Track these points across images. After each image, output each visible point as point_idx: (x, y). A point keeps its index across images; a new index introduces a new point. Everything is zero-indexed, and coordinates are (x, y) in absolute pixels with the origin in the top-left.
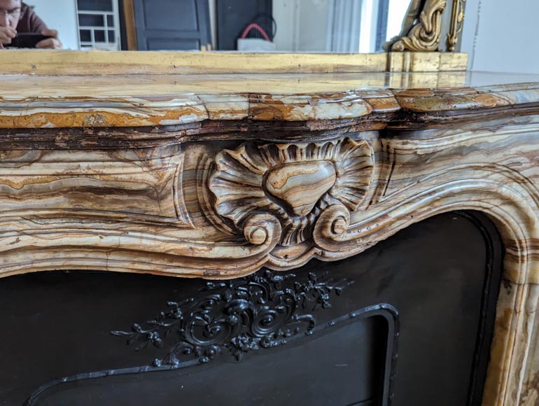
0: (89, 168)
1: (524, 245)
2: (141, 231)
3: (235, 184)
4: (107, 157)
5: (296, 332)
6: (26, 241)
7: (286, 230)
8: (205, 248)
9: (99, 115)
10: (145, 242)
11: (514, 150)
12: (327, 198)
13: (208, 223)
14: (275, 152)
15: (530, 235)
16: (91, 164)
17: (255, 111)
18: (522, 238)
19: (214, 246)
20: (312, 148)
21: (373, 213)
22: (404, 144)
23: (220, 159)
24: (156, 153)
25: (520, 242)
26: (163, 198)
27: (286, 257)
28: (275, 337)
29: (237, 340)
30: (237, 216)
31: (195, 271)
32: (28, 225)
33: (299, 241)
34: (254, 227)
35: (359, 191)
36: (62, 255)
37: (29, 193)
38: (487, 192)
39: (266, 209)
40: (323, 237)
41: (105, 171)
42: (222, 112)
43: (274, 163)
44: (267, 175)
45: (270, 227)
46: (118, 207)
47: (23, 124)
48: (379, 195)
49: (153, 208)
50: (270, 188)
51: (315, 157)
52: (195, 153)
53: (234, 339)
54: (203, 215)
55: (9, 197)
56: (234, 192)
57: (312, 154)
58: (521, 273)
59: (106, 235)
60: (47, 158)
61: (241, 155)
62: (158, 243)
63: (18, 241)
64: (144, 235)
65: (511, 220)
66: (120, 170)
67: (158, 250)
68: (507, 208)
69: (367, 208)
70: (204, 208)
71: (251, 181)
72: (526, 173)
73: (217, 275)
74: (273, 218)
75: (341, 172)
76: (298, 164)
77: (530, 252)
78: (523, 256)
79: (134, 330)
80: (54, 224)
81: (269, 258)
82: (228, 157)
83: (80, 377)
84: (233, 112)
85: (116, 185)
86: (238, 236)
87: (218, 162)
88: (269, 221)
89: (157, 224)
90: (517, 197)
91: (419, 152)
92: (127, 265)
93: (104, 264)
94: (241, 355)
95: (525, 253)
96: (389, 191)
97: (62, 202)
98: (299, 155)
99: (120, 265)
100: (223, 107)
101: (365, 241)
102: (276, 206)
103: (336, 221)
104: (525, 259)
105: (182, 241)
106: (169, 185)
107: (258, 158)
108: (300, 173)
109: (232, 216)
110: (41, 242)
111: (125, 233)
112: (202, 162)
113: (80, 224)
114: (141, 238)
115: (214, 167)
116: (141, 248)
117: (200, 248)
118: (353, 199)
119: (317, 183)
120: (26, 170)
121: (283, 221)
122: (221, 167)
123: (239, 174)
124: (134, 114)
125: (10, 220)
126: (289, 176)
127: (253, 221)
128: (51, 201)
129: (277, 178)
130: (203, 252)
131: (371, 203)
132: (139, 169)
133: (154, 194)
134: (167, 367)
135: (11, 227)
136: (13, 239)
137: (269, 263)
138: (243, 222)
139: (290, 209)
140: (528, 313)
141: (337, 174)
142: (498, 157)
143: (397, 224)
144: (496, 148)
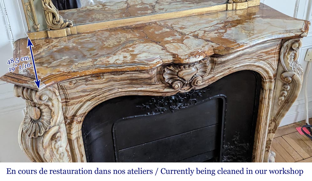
0: (135, 75)
1: (266, 78)
2: (146, 86)
3: (169, 74)
4: (139, 72)
5: (191, 104)
6: (120, 90)
7: (184, 84)
8: (162, 89)
9: (138, 67)
10: (147, 89)
11: (259, 52)
12: (195, 76)
13: (163, 83)
14: (180, 68)
15: (268, 75)
16: (135, 74)
17: (174, 60)
18: (265, 76)
19: (164, 89)
21: (210, 76)
22: (217, 59)
23: (165, 69)
24: (151, 70)
25: (265, 77)
26: (152, 79)
27: (184, 90)
28: (184, 106)
29: (172, 107)
32: (120, 87)
33: (188, 86)
34: (175, 85)
35: (205, 72)
36: (127, 92)
37: (121, 80)
38: (250, 65)
39: (178, 80)
40: (194, 85)
41: (139, 76)
42: (166, 61)
43: (180, 70)
44: (178, 72)
45: (179, 85)
46: (141, 82)
47: (123, 70)
48: (212, 71)
49: (149, 81)
50: (179, 75)
51: (191, 68)
52: (159, 68)
53: (171, 107)
54: (162, 81)
55: (117, 81)
56: (170, 76)
57: (190, 67)
58: (266, 86)
59: (138, 88)
60: (125, 73)
61: (171, 68)
62: (150, 89)
63: (118, 90)
64: (147, 87)
65: (261, 71)
66: (142, 75)
67: (150, 91)
68: (258, 68)
69: (208, 75)
70: (162, 80)
71: (174, 74)
72: (265, 58)
73: (166, 95)
74: (180, 82)
76: (186, 70)
77: (269, 80)
78: (266, 82)
79: (142, 105)
80: (126, 86)
81: (180, 90)
82: (168, 69)
83: (127, 118)
84: (169, 61)
85: (140, 78)
86: (171, 86)
87: (165, 70)
88: (179, 83)
89: (150, 84)
90: (262, 65)
91: (222, 61)
92: (143, 94)
93: (137, 94)
94: (173, 111)
95: (267, 81)
96: (214, 70)
97: (128, 81)
98: (186, 68)
101: (208, 84)
102: (181, 79)
103: (197, 81)
104: (267, 82)
105: (156, 88)
106: (153, 76)
107: (175, 68)
108: (187, 72)
109: (169, 82)
110: (123, 90)
111: (142, 87)
112: (161, 70)
113: (132, 85)
114: (146, 88)
116: (146, 90)
117: (161, 90)
118: (203, 74)
120: (121, 76)
121: (183, 82)
122: (166, 71)
123: (171, 72)
124: (146, 66)
126: (184, 73)
127: (174, 83)
128: (126, 81)
129: (181, 74)
130: (162, 90)
131: (209, 74)
132: (147, 75)
133: (150, 79)
134: (151, 115)
135: (116, 87)
136: (117, 90)
137: (179, 92)
138: (172, 83)
139: (184, 80)
140: (269, 99)
141: (197, 70)
142: (253, 55)
143: (218, 78)
144: (252, 52)
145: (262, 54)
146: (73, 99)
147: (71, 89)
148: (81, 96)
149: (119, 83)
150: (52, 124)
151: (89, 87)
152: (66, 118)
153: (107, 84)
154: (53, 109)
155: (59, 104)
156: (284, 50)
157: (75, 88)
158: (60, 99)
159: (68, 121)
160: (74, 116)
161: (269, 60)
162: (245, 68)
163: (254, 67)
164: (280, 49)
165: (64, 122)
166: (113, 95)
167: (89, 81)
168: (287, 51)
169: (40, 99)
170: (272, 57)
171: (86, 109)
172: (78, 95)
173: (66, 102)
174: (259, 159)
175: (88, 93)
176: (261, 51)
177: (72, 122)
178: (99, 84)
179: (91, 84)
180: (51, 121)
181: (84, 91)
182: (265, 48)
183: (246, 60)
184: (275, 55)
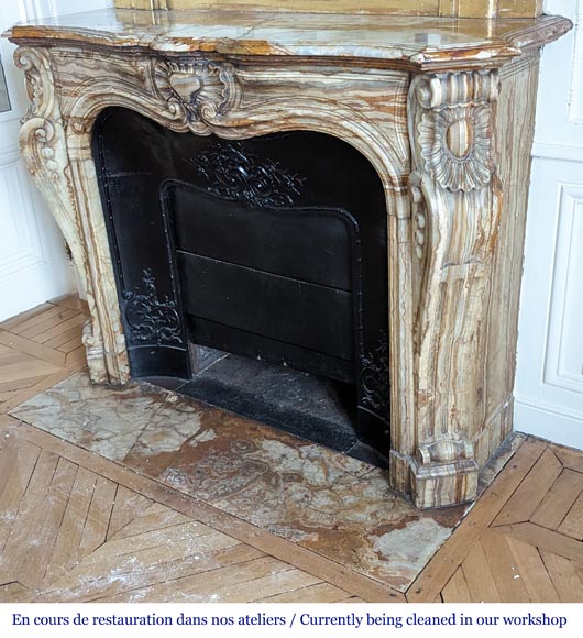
1: (385, 179)
6: (112, 90)
7: (187, 110)
11: (351, 93)
12: (199, 95)
21: (241, 115)
24: (134, 59)
26: (144, 81)
30: (167, 97)
33: (199, 119)
34: (170, 103)
35: (222, 96)
40: (204, 119)
45: (177, 107)
52: (154, 61)
61: (163, 65)
75: (205, 83)
81: (188, 125)
84: (145, 43)
88: (176, 103)
89: (147, 94)
96: (245, 102)
102: (175, 94)
118: (219, 101)
131: (237, 107)
139: (180, 97)
141: (202, 83)
142: (336, 96)
143: (261, 127)
144: (333, 89)
145: (359, 101)
147: (61, 65)
150: (39, 112)
151: (80, 70)
153: (99, 73)
156: (412, 107)
158: (51, 78)
160: (69, 116)
161: (382, 124)
162: (325, 129)
163: (347, 133)
164: (406, 101)
165: (60, 121)
168: (416, 112)
170: (388, 120)
173: (60, 87)
175: (80, 81)
176: (357, 92)
181: (75, 75)
182: (366, 87)
183: (324, 106)
184: (397, 118)
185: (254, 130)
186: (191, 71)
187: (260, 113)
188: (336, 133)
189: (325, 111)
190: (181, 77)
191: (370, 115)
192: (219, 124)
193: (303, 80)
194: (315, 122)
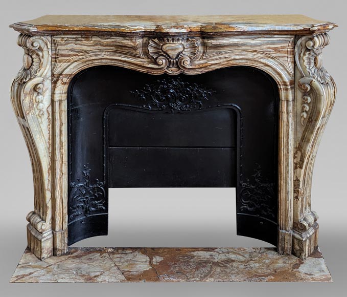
1: (281, 84)
3: (154, 48)
4: (123, 39)
6: (105, 57)
7: (170, 62)
8: (147, 64)
9: (119, 29)
10: (132, 61)
11: (265, 47)
12: (181, 54)
13: (148, 58)
14: (164, 40)
15: (282, 80)
16: (119, 40)
17: (156, 30)
18: (278, 80)
19: (149, 64)
20: (173, 40)
22: (208, 41)
23: (150, 41)
24: (134, 38)
25: (278, 82)
26: (137, 50)
27: (172, 71)
28: (186, 107)
30: (155, 57)
31: (145, 71)
32: (106, 53)
33: (175, 67)
34: (159, 60)
35: (194, 53)
37: (107, 45)
39: (162, 55)
40: (181, 66)
41: (122, 42)
42: (148, 30)
43: (164, 43)
44: (162, 46)
45: (164, 61)
46: (126, 51)
47: (106, 30)
48: (204, 56)
49: (134, 52)
50: (163, 49)
51: (174, 42)
52: (145, 39)
54: (147, 56)
56: (154, 50)
58: (281, 95)
59: (123, 58)
61: (156, 40)
62: (135, 61)
64: (132, 59)
66: (126, 42)
67: (136, 63)
68: (267, 67)
69: (199, 60)
70: (146, 53)
71: (158, 47)
73: (151, 73)
74: (165, 58)
75: (186, 47)
76: (170, 44)
77: (284, 87)
78: (281, 88)
79: (136, 92)
80: (112, 53)
81: (166, 70)
82: (152, 41)
84: (151, 30)
85: (124, 45)
86: (156, 63)
88: (163, 59)
89: (135, 56)
90: (270, 64)
93: (123, 65)
94: (173, 111)
95: (282, 87)
96: (207, 55)
98: (170, 41)
99: (126, 66)
100: (149, 28)
102: (164, 55)
103: (184, 61)
104: (282, 89)
105: (142, 62)
106: (138, 46)
107: (160, 41)
108: (170, 46)
110: (109, 57)
111: (128, 58)
112: (146, 42)
113: (117, 54)
115: (149, 43)
118: (192, 56)
119: (176, 49)
120: (107, 40)
121: (168, 59)
122: (151, 43)
123: (156, 45)
124: (126, 29)
125: (103, 51)
126: (167, 47)
127: (159, 58)
128: (112, 48)
129: (164, 47)
131: (201, 58)
132: (130, 42)
133: (135, 48)
134: (147, 108)
137: (166, 71)
138: (157, 58)
139: (169, 56)
140: (288, 113)
141: (184, 48)
142: (257, 48)
143: (213, 66)
144: (256, 45)
145: (269, 50)
146: (62, 55)
147: (61, 45)
148: (69, 55)
149: (105, 48)
150: (38, 74)
151: (77, 47)
152: (53, 75)
153: (95, 48)
154: (42, 60)
155: (48, 57)
156: (298, 50)
157: (65, 45)
158: (50, 53)
159: (55, 79)
160: (61, 74)
161: (281, 59)
162: (249, 64)
163: (261, 65)
164: (294, 48)
165: (50, 78)
166: (99, 61)
167: (79, 40)
168: (301, 51)
169: (32, 45)
170: (285, 57)
171: (73, 70)
172: (67, 53)
173: (56, 58)
174: (284, 208)
175: (76, 53)
176: (268, 46)
177: (58, 80)
178: (87, 46)
179: (80, 44)
180: (38, 71)
181: (72, 50)
182: (273, 43)
183: (249, 54)
184: (288, 55)
185: (209, 69)
186: (180, 42)
187: (214, 60)
188: (255, 65)
189: (250, 56)
190: (173, 45)
191: (274, 55)
192: (191, 67)
193: (241, 43)
194: (243, 61)
